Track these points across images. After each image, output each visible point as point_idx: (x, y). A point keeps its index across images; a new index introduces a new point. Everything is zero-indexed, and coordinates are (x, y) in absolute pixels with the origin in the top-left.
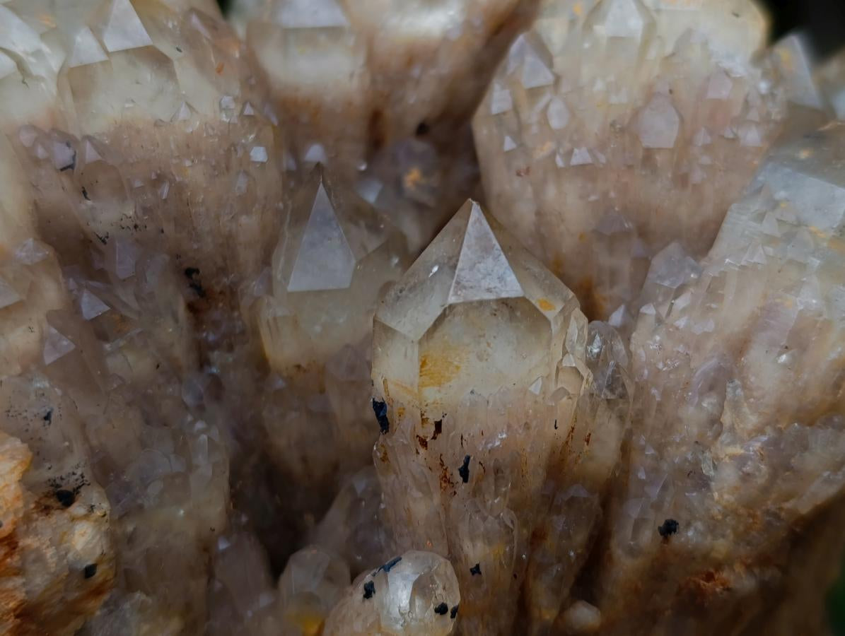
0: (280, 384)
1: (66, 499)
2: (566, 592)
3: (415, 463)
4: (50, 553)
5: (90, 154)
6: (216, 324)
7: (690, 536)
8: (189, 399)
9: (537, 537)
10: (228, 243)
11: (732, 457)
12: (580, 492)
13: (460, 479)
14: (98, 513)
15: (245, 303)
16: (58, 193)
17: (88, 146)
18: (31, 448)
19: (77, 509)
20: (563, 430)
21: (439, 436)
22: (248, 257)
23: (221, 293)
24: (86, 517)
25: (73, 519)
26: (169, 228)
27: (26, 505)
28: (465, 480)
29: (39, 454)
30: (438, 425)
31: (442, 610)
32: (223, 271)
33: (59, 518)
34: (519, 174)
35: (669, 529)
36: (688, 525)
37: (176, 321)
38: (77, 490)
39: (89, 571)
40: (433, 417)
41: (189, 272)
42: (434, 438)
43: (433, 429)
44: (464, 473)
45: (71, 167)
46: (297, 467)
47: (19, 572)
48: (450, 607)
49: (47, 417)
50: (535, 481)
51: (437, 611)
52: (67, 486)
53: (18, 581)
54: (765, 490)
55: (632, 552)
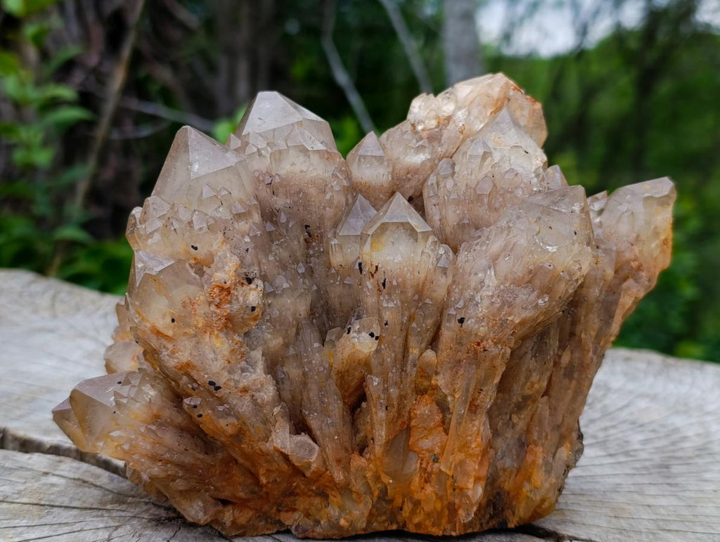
0: (333, 271)
1: (250, 281)
2: (423, 345)
3: (369, 284)
4: (241, 299)
5: (277, 179)
6: (314, 247)
7: (469, 323)
8: (300, 271)
9: (411, 319)
10: (322, 218)
11: (488, 296)
12: (428, 301)
13: (382, 287)
14: (259, 289)
15: (325, 240)
16: (265, 193)
17: (277, 176)
18: (240, 260)
19: (253, 286)
20: (422, 275)
21: (377, 273)
22: (328, 224)
23: (317, 236)
24: (255, 289)
25: (250, 289)
26: (301, 209)
27: (236, 279)
28: (384, 288)
29: (242, 263)
30: (377, 267)
31: (372, 335)
32: (319, 228)
33: (246, 288)
34: (434, 205)
35: (461, 321)
36: (469, 319)
37: (299, 242)
38: (253, 278)
39: (253, 309)
40: (375, 264)
41: (307, 227)
42: (375, 273)
43: (375, 268)
44: (384, 284)
45: (271, 184)
46: (338, 306)
47: (230, 302)
48: (376, 335)
49: (247, 250)
50: (410, 293)
51: (370, 335)
52: (251, 276)
53: (228, 306)
54: (500, 309)
55: (448, 329)
